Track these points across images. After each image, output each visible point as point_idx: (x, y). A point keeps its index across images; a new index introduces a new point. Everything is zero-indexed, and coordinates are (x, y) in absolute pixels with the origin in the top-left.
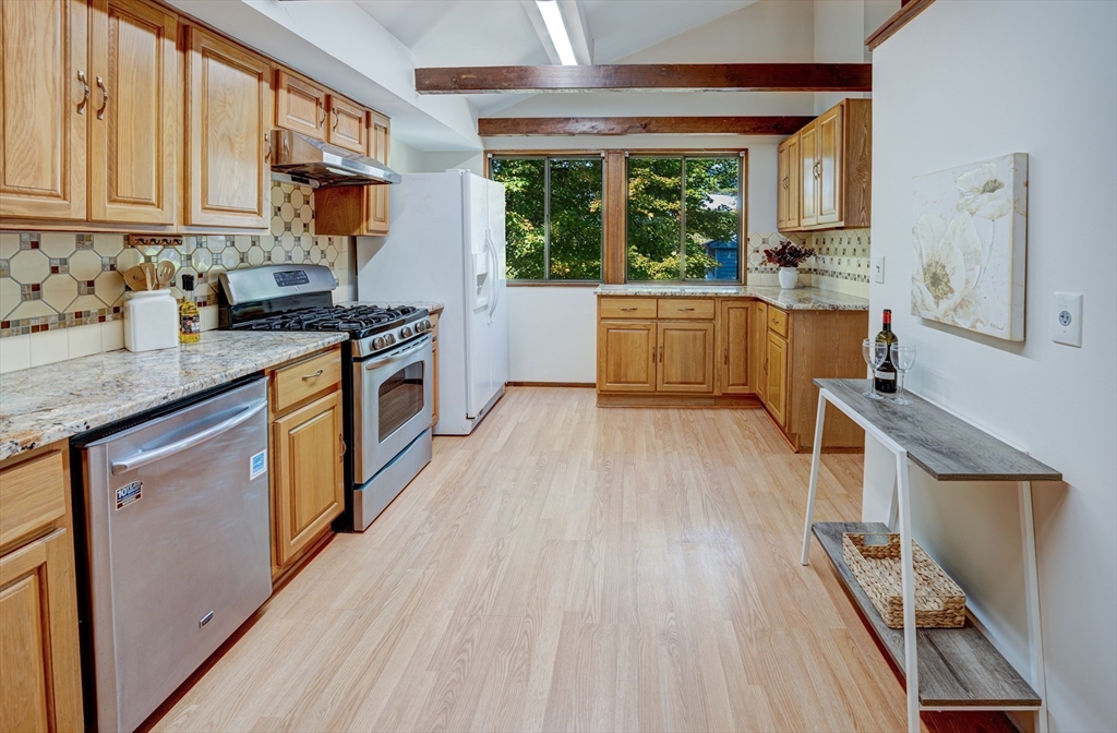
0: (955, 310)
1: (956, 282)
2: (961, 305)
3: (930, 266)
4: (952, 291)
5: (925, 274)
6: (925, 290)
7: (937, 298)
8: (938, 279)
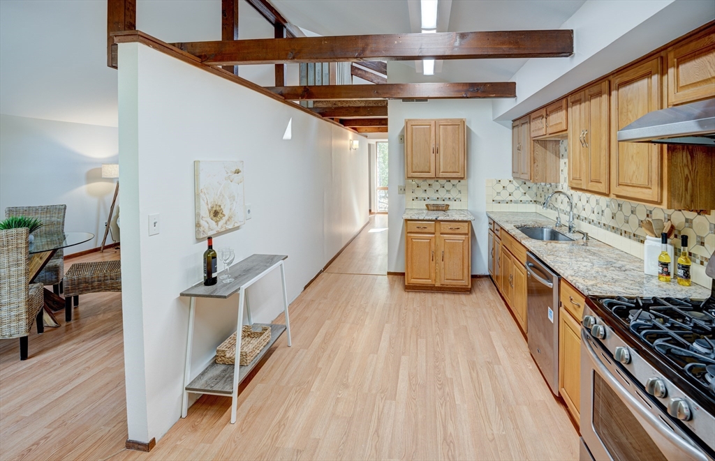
0: (226, 223)
1: (226, 212)
2: (228, 220)
3: (212, 208)
4: (224, 215)
5: (210, 212)
6: (210, 220)
7: (217, 222)
8: (218, 212)
